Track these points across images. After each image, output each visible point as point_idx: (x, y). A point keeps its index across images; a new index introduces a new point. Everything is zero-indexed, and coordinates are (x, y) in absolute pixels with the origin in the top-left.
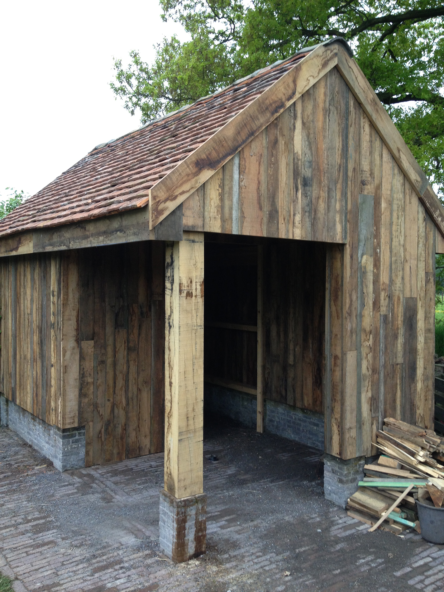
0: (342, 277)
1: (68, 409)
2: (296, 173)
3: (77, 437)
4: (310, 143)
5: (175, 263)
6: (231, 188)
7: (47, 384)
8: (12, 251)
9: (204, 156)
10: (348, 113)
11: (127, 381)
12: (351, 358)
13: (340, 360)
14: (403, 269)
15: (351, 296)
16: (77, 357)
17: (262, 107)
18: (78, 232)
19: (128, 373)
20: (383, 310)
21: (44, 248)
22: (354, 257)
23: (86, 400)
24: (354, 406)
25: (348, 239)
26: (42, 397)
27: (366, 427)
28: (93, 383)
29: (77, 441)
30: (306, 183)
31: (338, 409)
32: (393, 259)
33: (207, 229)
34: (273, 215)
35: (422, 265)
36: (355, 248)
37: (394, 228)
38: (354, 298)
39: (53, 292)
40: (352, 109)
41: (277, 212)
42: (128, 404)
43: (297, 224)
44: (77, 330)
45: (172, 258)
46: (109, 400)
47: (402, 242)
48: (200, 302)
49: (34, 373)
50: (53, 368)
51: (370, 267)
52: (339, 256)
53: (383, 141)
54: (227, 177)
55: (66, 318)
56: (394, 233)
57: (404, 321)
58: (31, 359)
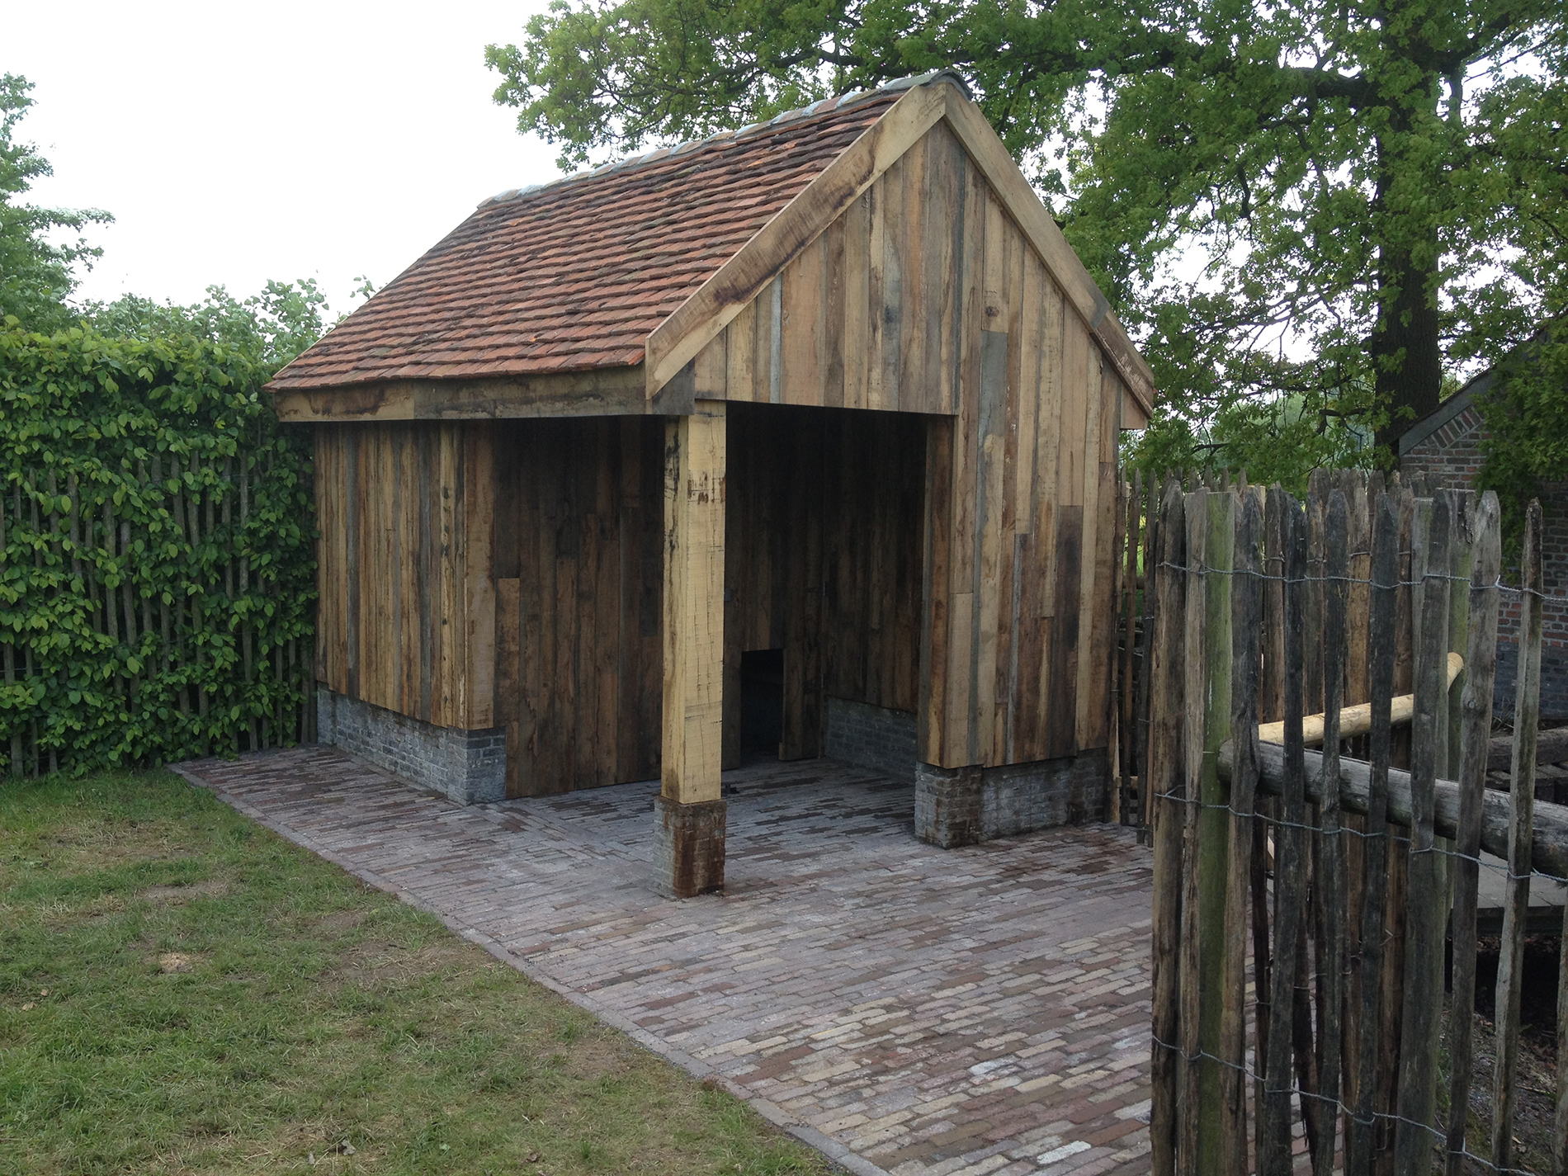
0: (951, 471)
1: (476, 698)
2: (874, 301)
3: (492, 746)
4: (896, 251)
5: (681, 449)
6: (769, 331)
7: (433, 656)
8: (361, 412)
9: (727, 284)
10: (962, 194)
11: (576, 652)
12: (962, 605)
13: (944, 609)
14: (1058, 458)
15: (964, 501)
16: (492, 607)
17: (818, 199)
18: (513, 392)
19: (578, 638)
20: (1022, 527)
21: (439, 411)
22: (972, 438)
23: (507, 683)
24: (966, 684)
25: (961, 407)
26: (422, 680)
27: (986, 720)
28: (519, 653)
29: (491, 753)
30: (888, 319)
31: (937, 689)
32: (1041, 440)
33: (734, 396)
34: (835, 371)
35: (1093, 450)
36: (971, 423)
37: (1044, 386)
38: (970, 505)
39: (446, 490)
40: (970, 188)
41: (842, 366)
42: (578, 693)
43: (874, 385)
44: (490, 558)
45: (676, 441)
46: (545, 685)
47: (1057, 412)
48: (720, 509)
49: (404, 638)
50: (447, 627)
51: (999, 455)
52: (946, 435)
53: (1024, 237)
54: (762, 313)
55: (472, 536)
56: (1043, 396)
57: (1058, 545)
58: (394, 613)
